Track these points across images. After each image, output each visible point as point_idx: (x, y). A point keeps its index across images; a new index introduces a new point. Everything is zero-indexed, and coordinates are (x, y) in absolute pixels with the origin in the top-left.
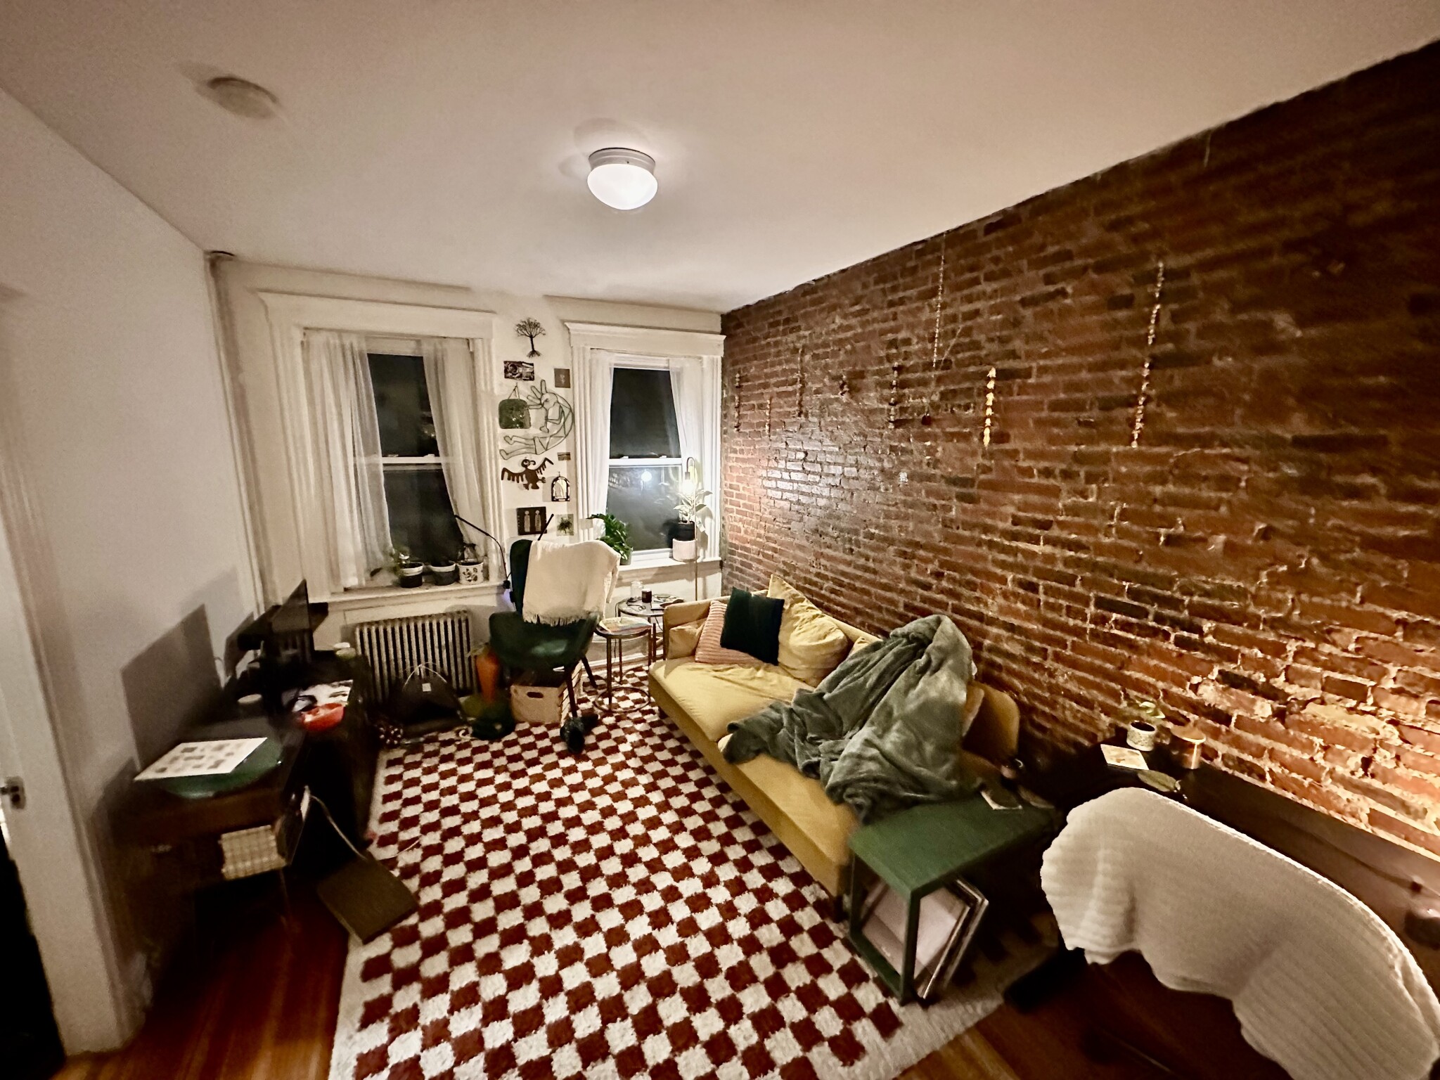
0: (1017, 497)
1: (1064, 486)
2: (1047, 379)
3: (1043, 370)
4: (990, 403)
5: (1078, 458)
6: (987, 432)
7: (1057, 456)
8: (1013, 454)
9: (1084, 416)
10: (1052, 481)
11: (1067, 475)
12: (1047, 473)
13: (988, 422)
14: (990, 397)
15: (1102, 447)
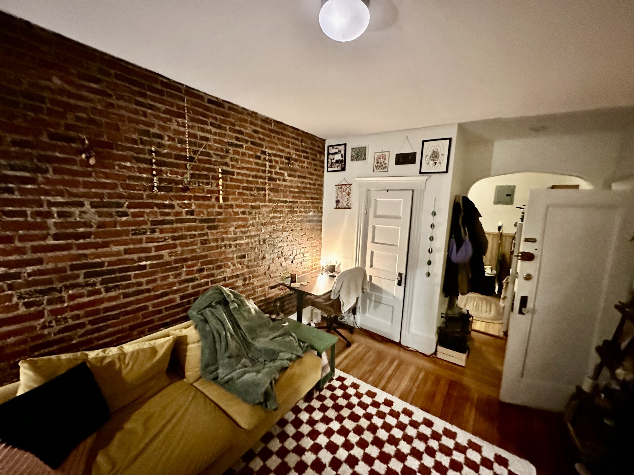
0: (234, 224)
1: (249, 217)
2: (240, 177)
3: (239, 174)
4: (220, 183)
5: (253, 207)
6: (221, 197)
7: (245, 206)
8: (231, 206)
9: (252, 193)
10: (245, 216)
11: (250, 213)
12: (244, 213)
13: (221, 192)
14: (221, 182)
15: (258, 203)
